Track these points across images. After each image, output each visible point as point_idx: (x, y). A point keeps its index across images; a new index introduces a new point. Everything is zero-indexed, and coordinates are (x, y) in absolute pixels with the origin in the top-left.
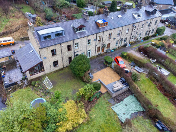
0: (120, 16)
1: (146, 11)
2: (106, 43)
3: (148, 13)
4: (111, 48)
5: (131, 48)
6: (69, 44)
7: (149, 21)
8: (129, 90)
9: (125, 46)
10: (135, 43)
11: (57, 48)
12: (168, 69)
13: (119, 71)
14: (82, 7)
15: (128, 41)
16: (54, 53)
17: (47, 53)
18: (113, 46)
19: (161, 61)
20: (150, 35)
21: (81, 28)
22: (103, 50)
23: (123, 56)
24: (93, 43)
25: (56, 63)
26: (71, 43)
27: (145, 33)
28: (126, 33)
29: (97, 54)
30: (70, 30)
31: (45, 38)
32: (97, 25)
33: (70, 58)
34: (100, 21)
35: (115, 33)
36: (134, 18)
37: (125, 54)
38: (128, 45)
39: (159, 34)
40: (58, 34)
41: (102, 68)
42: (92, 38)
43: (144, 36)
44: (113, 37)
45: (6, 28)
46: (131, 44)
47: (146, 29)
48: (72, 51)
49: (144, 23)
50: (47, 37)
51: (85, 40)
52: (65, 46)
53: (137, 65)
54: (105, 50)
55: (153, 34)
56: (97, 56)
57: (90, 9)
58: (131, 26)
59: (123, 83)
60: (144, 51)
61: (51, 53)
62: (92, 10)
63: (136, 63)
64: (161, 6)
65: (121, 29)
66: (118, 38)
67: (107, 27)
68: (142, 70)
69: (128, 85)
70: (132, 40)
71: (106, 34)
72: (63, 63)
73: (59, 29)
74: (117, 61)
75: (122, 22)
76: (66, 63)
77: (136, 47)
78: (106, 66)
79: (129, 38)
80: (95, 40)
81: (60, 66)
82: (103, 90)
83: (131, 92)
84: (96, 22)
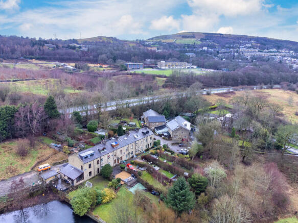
0: (126, 138)
1: (142, 132)
2: (120, 157)
3: (144, 134)
4: (123, 160)
5: (137, 158)
6: (97, 160)
7: (145, 139)
8: (137, 181)
9: (133, 157)
10: (139, 154)
11: (92, 163)
12: (159, 166)
13: (130, 172)
14: (93, 132)
15: (134, 153)
16: (90, 166)
17: (86, 167)
18: (124, 158)
19: (155, 162)
20: (150, 147)
21: (103, 150)
22: (118, 162)
23: (132, 164)
24: (111, 157)
25: (90, 173)
26: (99, 159)
27: (145, 146)
28: (131, 148)
29: (114, 165)
30: (97, 152)
31: (85, 158)
32: (112, 146)
33: (98, 169)
34: (114, 144)
35: (124, 149)
36: (135, 138)
37: (133, 162)
38: (135, 156)
39: (156, 146)
40: (92, 155)
41: (119, 172)
42: (111, 154)
43: (145, 148)
44: (123, 152)
45: (38, 158)
46: (137, 155)
47: (145, 144)
48: (99, 164)
49: (142, 140)
50: (86, 157)
51: (106, 156)
52: (96, 161)
53: (140, 167)
54: (120, 161)
55: (152, 146)
56: (115, 166)
57: (101, 133)
58: (134, 144)
59: (133, 176)
60: (144, 158)
61: (88, 166)
62: (103, 133)
63: (140, 165)
64: (158, 123)
65: (127, 146)
66: (127, 153)
67: (119, 147)
68: (143, 169)
69: (136, 177)
70: (137, 153)
71: (119, 151)
72: (95, 173)
73: (91, 152)
74: (128, 166)
75: (127, 142)
76: (96, 173)
77: (139, 156)
78: (122, 171)
79: (134, 151)
80: (113, 155)
81: (93, 175)
82: (122, 183)
83: (138, 181)
84: (111, 145)
